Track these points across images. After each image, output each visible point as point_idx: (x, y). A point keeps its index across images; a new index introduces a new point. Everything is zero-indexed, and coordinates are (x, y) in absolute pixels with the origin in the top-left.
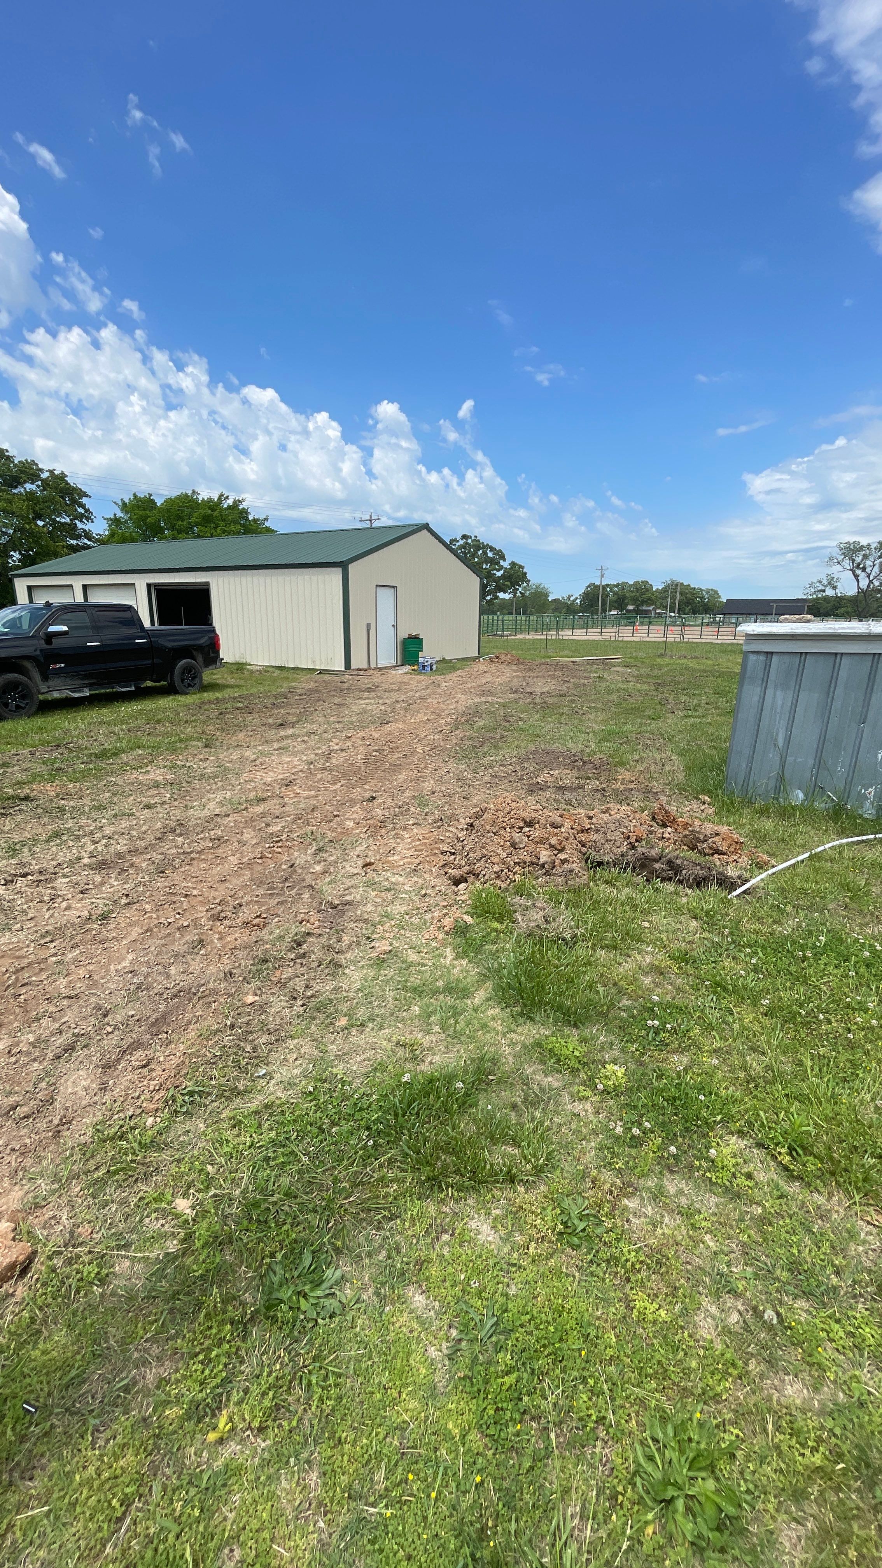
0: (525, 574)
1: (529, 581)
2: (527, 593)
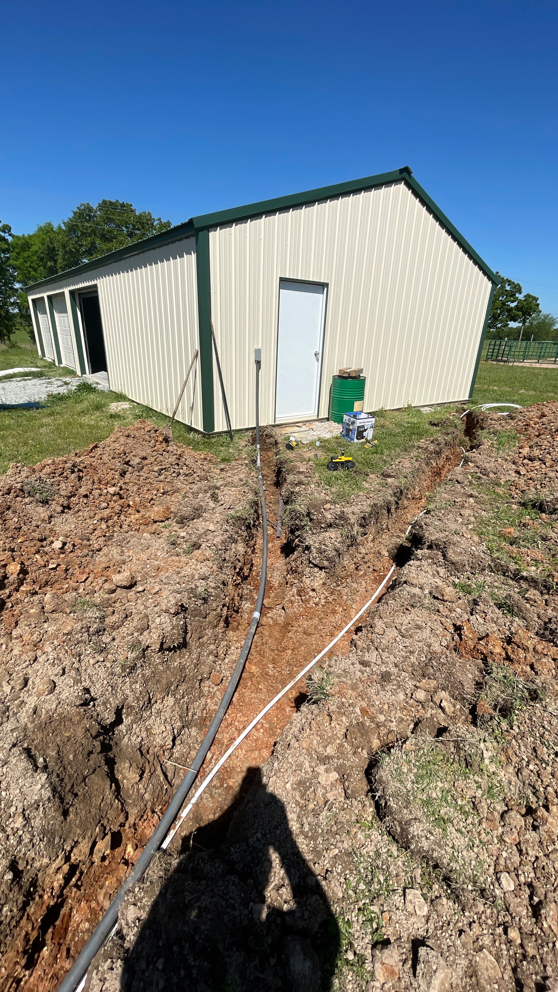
1: (540, 312)
2: (535, 323)
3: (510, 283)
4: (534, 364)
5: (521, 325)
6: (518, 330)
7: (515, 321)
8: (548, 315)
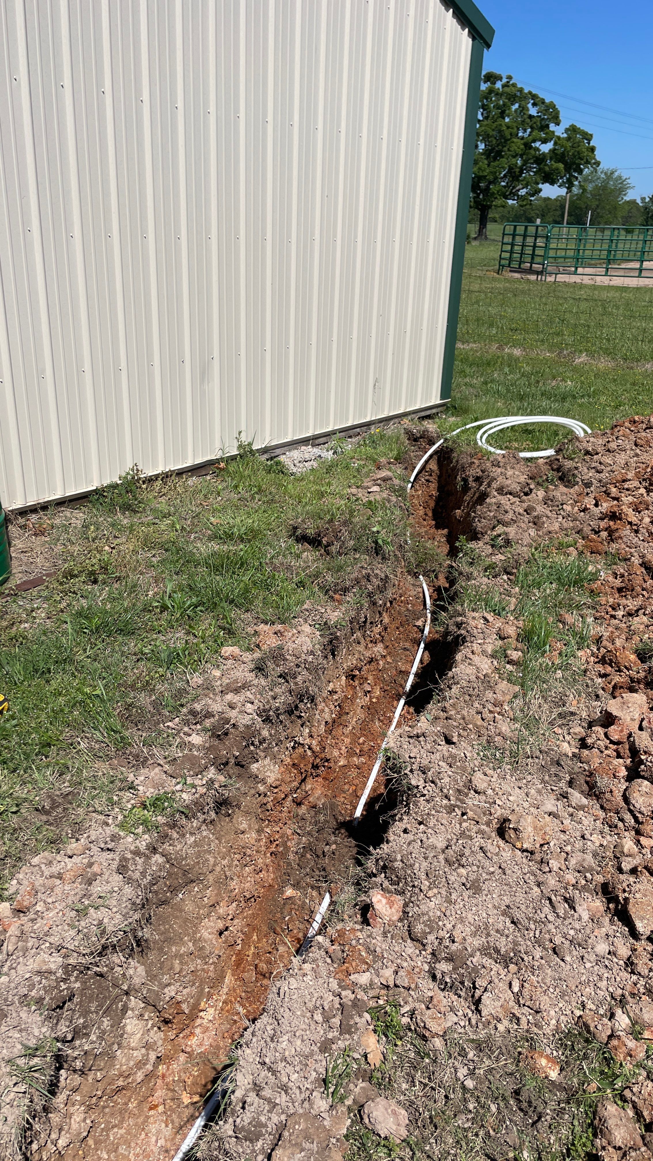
0: (593, 149)
1: (598, 164)
2: (590, 187)
3: (537, 101)
4: (598, 278)
5: (564, 190)
6: (560, 202)
7: (552, 183)
8: (612, 173)
